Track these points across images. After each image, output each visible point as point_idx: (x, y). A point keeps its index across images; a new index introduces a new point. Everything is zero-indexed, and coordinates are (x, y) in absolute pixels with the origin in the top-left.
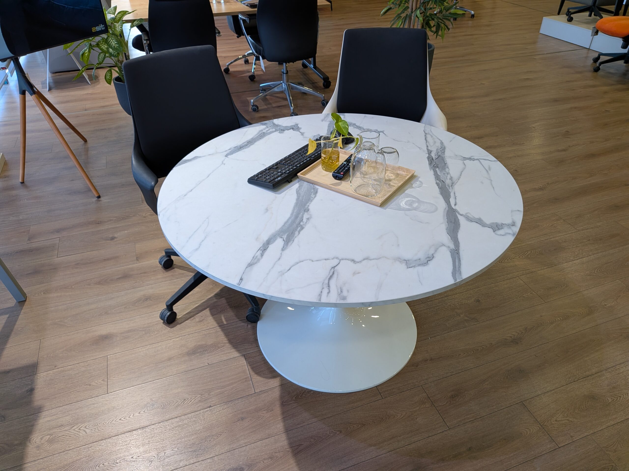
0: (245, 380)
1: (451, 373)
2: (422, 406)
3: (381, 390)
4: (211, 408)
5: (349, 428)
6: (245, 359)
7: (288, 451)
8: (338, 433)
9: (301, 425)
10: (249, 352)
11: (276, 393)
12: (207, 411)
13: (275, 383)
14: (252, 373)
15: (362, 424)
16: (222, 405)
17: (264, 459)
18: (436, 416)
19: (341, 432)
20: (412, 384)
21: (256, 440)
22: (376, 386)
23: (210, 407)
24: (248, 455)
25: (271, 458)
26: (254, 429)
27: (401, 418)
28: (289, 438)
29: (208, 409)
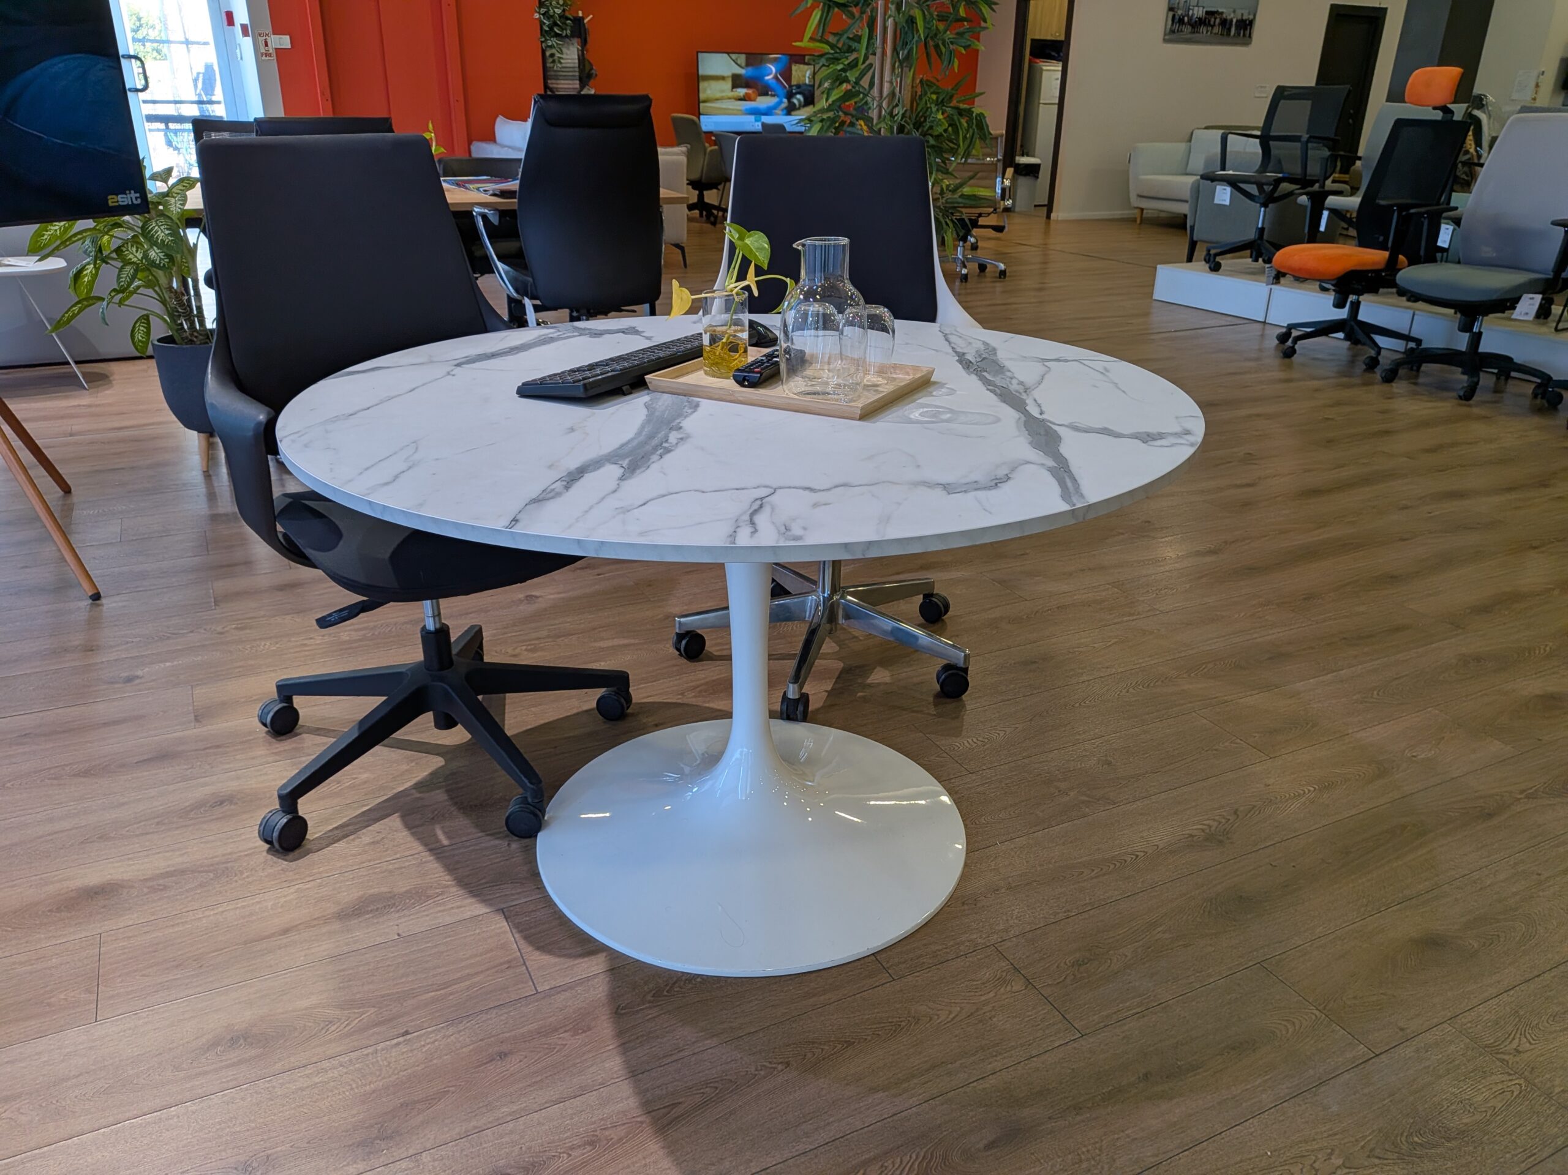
0: (506, 966)
1: (1065, 912)
2: (1002, 989)
3: (888, 962)
4: (408, 1037)
5: (809, 1055)
6: (506, 918)
7: (641, 1122)
8: (780, 1067)
9: (675, 1057)
10: (514, 903)
11: (600, 989)
12: (398, 1044)
13: (596, 966)
14: (527, 949)
15: (846, 1042)
16: (443, 1027)
17: (572, 1148)
18: (1043, 1009)
19: (788, 1064)
20: (968, 944)
21: (546, 1103)
22: (873, 954)
23: (407, 1033)
24: (523, 1141)
25: (592, 1143)
26: (539, 1078)
27: (949, 1020)
28: (640, 1092)
29: (401, 1039)
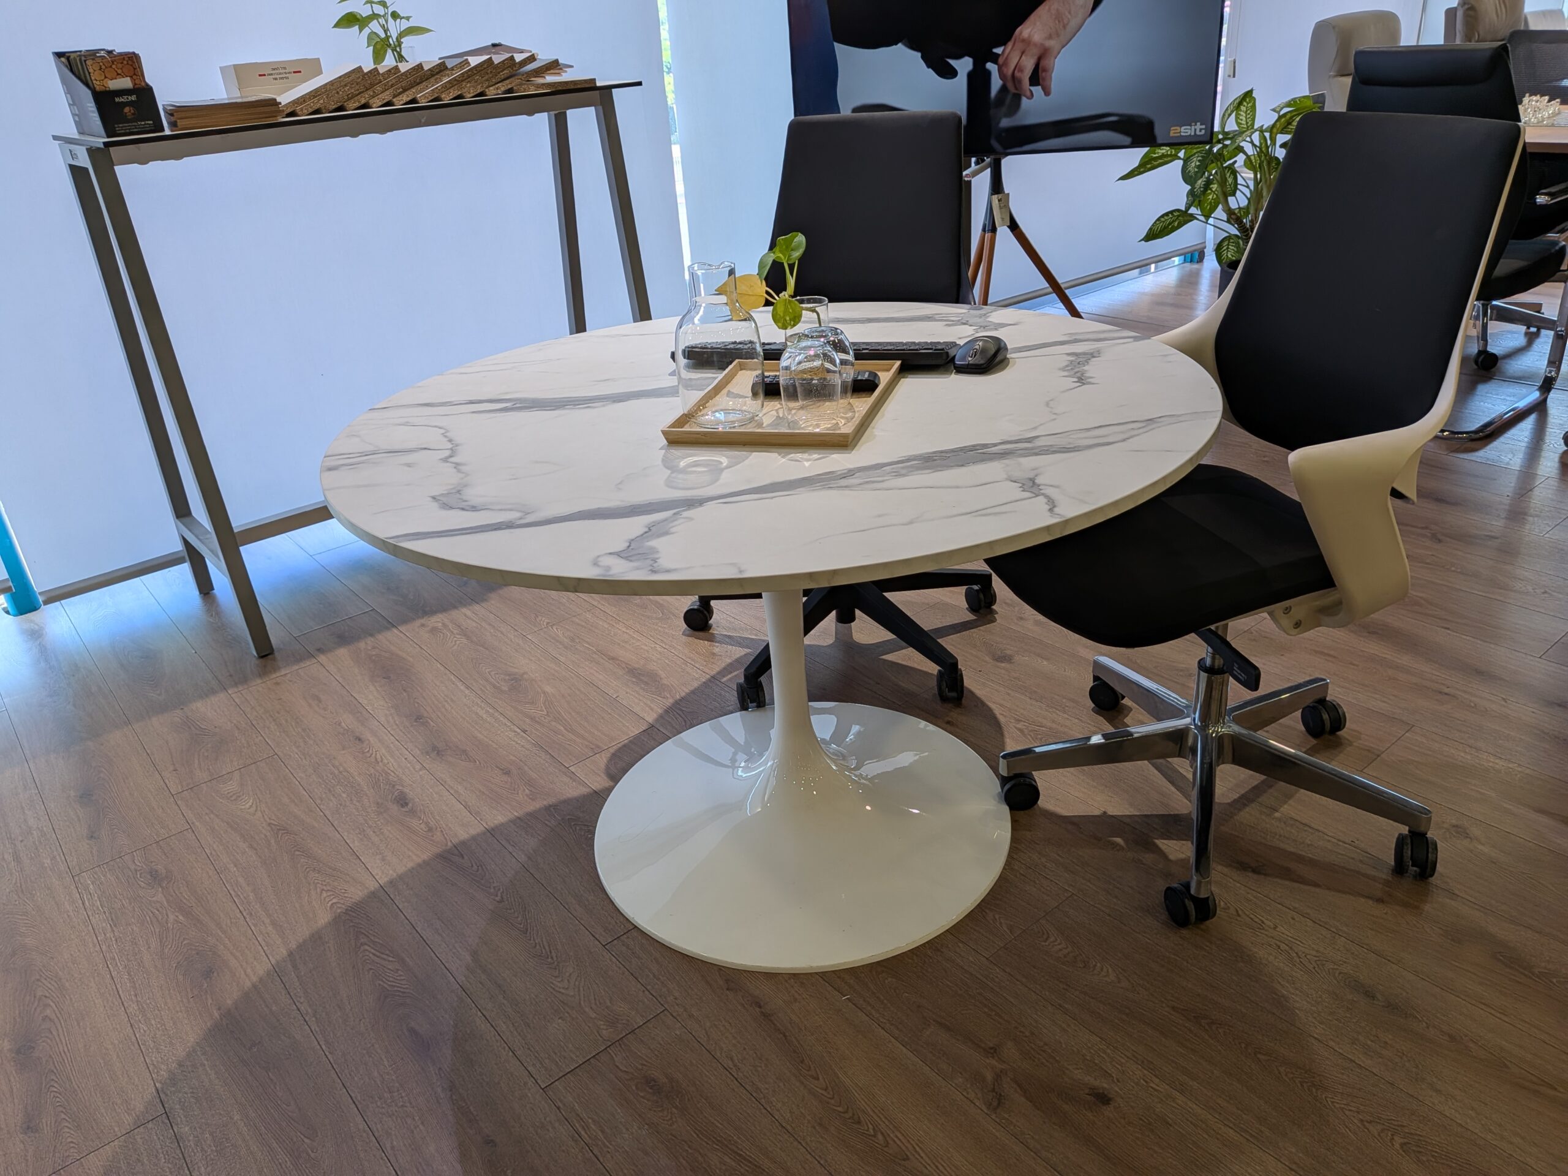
0: (593, 747)
2: (602, 1023)
3: (627, 938)
5: (511, 912)
6: (644, 731)
7: (446, 845)
9: (507, 845)
10: (660, 728)
11: (573, 791)
13: (598, 782)
14: (612, 750)
15: (526, 929)
16: (530, 742)
17: (427, 823)
18: (577, 1056)
22: (636, 927)
27: (557, 989)
